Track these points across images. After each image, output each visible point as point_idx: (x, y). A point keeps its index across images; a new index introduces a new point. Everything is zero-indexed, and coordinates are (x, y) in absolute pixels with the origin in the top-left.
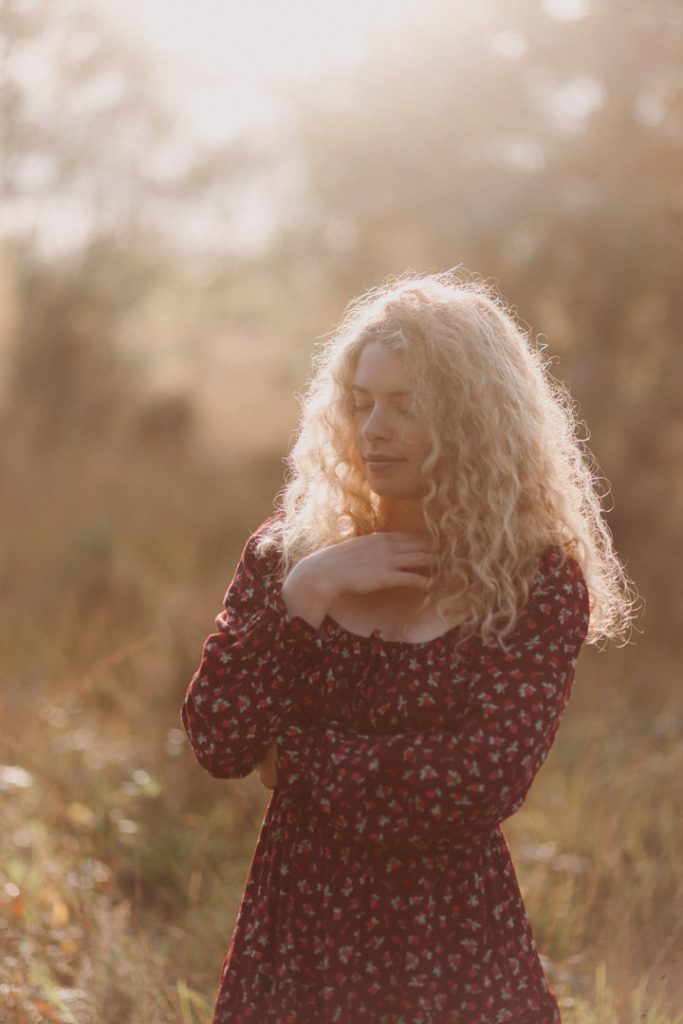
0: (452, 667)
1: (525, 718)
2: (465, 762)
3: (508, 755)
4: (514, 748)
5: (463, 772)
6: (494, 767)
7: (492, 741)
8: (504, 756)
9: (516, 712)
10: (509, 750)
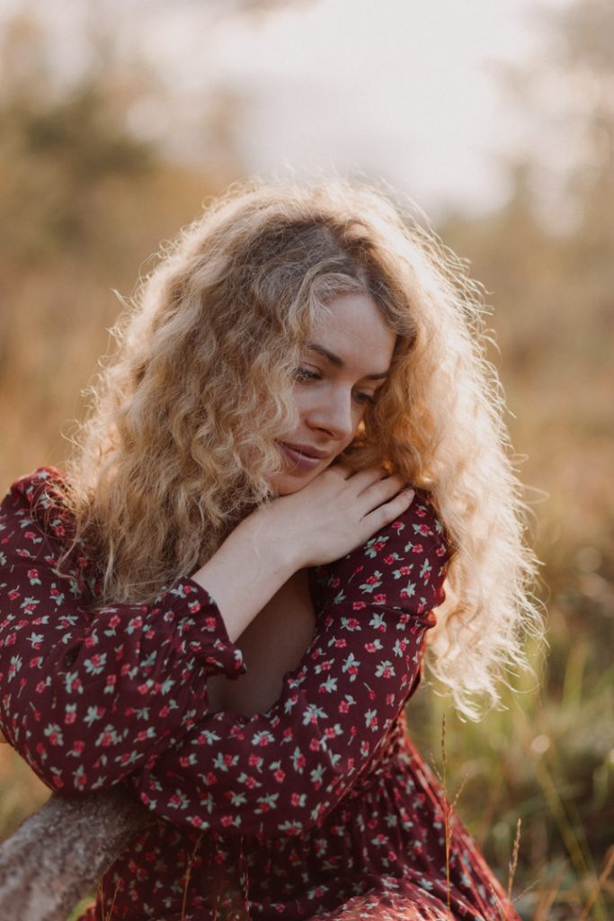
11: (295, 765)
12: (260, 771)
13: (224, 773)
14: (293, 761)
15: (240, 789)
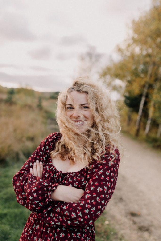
0: (82, 180)
1: (99, 200)
2: (78, 211)
3: (91, 211)
4: (94, 209)
5: (77, 214)
6: (87, 214)
7: (87, 206)
8: (90, 211)
9: (96, 197)
10: (92, 209)
11: (98, 201)
12: (90, 203)
13: (83, 206)
14: (97, 200)
15: (87, 208)
